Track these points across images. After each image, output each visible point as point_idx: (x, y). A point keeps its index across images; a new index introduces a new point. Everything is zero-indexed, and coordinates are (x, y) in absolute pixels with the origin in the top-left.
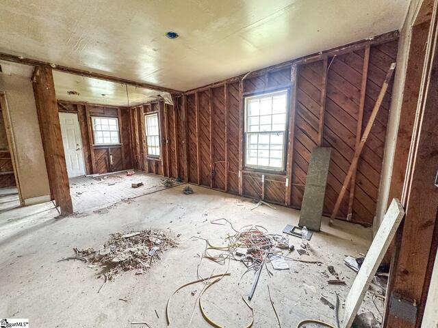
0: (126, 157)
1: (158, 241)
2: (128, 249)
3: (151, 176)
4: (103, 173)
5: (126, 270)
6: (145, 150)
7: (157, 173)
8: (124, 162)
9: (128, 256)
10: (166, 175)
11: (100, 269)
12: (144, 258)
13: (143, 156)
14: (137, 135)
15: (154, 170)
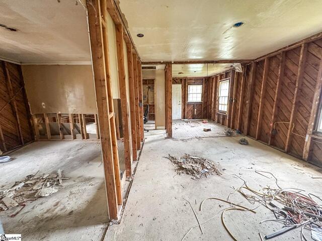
0: (204, 111)
1: (209, 167)
2: (191, 164)
3: (218, 125)
4: (190, 119)
5: (187, 174)
6: (217, 106)
7: (223, 124)
8: (202, 114)
9: (190, 167)
10: (229, 127)
11: (177, 168)
12: (198, 172)
13: (215, 111)
14: (213, 96)
15: (221, 121)
